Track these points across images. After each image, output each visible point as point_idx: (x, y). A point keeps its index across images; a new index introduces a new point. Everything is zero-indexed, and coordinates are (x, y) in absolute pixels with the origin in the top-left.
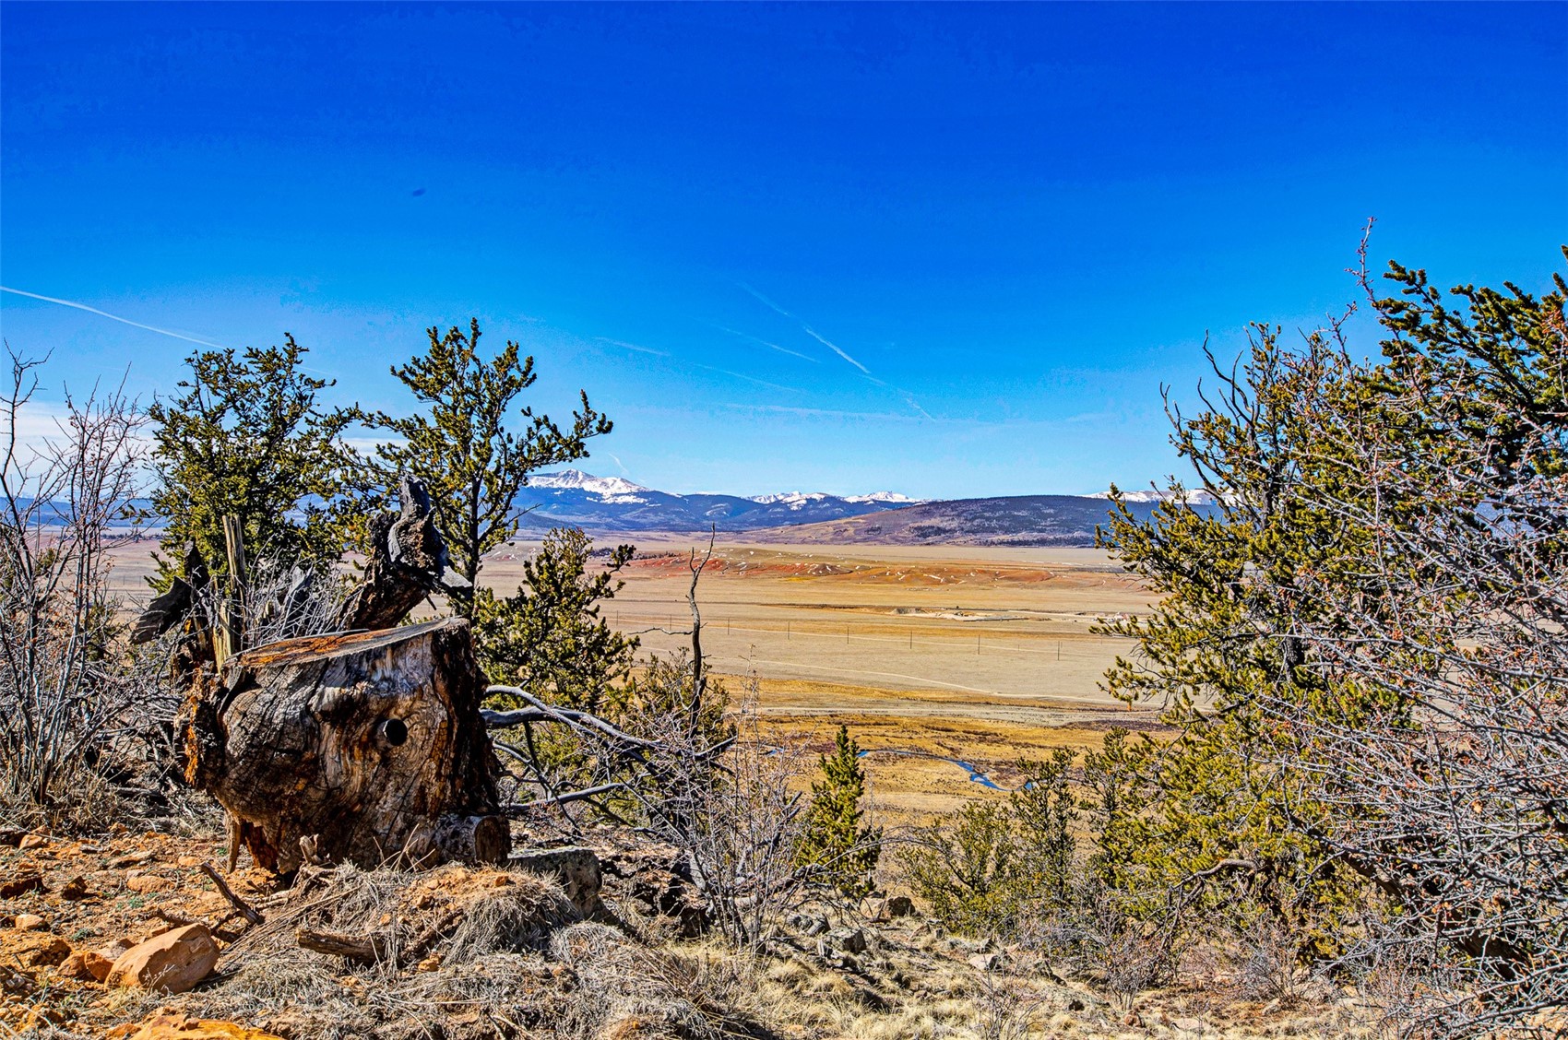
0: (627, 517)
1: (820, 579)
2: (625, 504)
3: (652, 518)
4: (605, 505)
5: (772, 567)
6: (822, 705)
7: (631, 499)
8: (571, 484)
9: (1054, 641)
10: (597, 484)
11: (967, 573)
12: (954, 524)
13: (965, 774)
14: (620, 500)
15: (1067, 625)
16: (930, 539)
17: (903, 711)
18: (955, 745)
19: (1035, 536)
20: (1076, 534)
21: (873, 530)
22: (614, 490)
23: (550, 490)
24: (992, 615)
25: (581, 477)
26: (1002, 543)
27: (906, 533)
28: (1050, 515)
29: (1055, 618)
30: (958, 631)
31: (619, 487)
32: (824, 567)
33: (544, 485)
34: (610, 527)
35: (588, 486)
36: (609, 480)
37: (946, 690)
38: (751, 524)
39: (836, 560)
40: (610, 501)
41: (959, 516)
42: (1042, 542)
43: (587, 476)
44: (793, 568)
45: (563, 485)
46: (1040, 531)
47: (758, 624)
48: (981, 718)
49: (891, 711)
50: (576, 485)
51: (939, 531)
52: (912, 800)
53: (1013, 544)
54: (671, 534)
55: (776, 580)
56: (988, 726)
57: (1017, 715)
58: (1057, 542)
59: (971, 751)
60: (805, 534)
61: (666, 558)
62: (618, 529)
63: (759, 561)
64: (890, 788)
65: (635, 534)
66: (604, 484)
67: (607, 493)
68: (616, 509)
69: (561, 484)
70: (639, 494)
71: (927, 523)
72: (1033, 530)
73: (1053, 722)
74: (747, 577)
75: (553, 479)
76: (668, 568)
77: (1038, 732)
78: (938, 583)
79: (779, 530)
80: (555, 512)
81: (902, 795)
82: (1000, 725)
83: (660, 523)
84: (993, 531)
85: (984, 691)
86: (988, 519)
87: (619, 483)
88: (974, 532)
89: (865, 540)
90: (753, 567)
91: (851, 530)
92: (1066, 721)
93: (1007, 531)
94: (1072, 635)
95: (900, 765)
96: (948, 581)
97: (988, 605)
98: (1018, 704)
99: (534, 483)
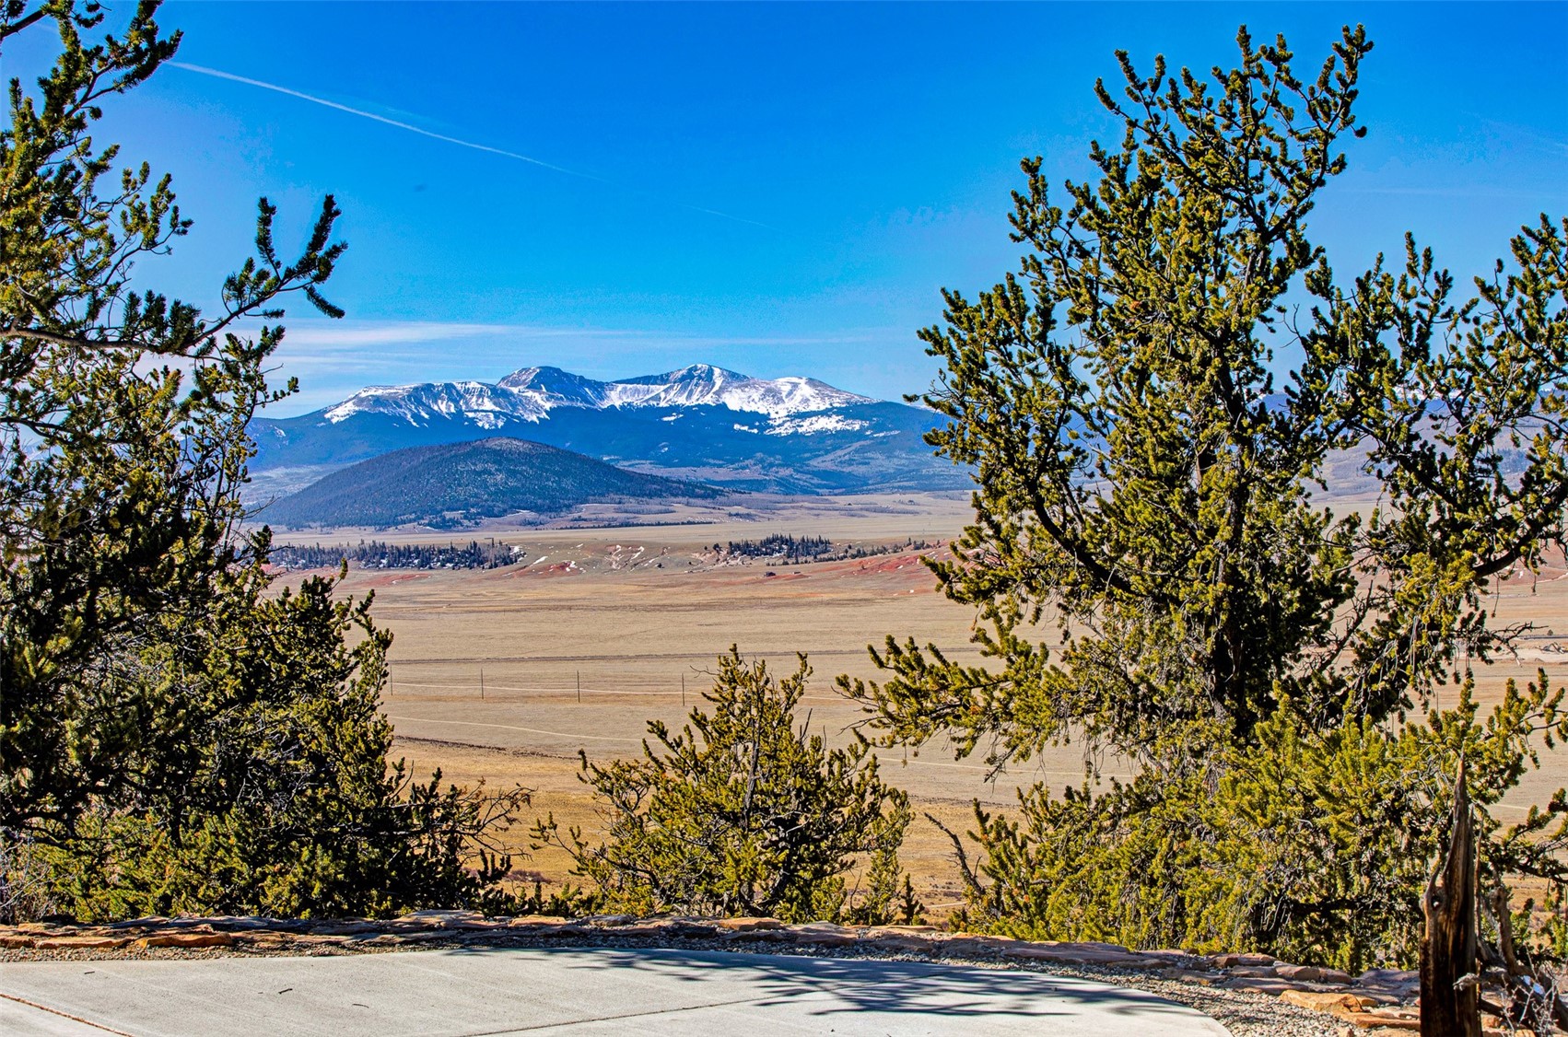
0: (824, 463)
2: (821, 435)
4: (777, 438)
7: (831, 424)
8: (700, 397)
10: (756, 396)
14: (807, 427)
22: (794, 405)
23: (652, 413)
25: (719, 382)
31: (806, 396)
33: (639, 401)
34: (788, 487)
35: (736, 401)
36: (783, 384)
40: (782, 431)
43: (734, 378)
45: (682, 400)
50: (709, 399)
54: (922, 497)
61: (909, 552)
62: (805, 491)
65: (842, 500)
66: (773, 394)
67: (778, 412)
68: (799, 448)
69: (676, 398)
70: (849, 412)
75: (658, 389)
80: (667, 463)
83: (899, 474)
87: (806, 390)
99: (616, 398)
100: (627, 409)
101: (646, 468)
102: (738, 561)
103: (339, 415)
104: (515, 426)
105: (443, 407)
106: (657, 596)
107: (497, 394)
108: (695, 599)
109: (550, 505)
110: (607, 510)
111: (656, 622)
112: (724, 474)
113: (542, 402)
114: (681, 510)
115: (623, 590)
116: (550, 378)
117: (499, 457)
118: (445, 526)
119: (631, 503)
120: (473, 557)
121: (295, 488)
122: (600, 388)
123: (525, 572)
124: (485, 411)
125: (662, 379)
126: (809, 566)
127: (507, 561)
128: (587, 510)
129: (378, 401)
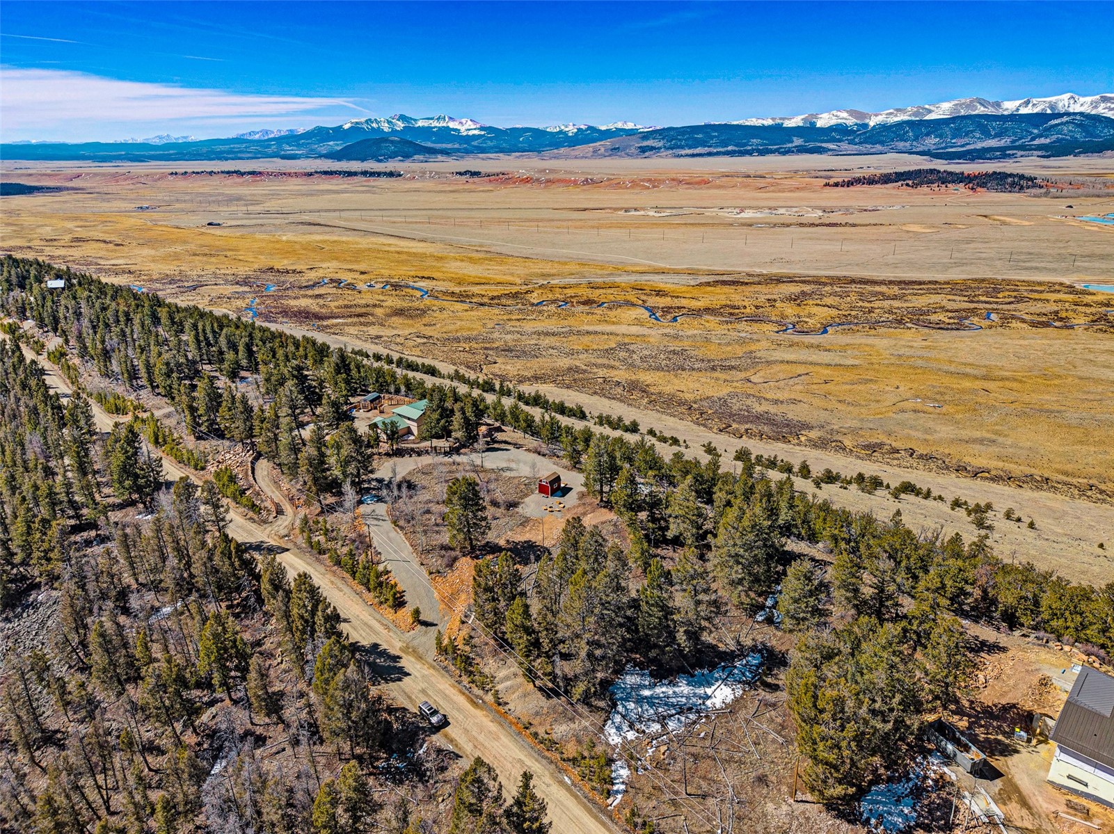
0: (475, 143)
1: (584, 187)
2: (474, 136)
3: (490, 143)
4: (463, 136)
5: (559, 181)
6: (585, 277)
7: (477, 132)
8: (442, 124)
9: (703, 229)
10: (457, 124)
11: (664, 181)
12: (661, 144)
13: (647, 314)
14: (471, 133)
15: (713, 218)
16: (647, 154)
17: (622, 279)
18: (644, 298)
19: (706, 150)
20: (730, 148)
21: (615, 149)
22: (466, 127)
23: (429, 128)
24: (674, 212)
25: (447, 120)
26: (687, 155)
27: (633, 150)
28: (715, 137)
29: (708, 213)
30: (654, 225)
31: (470, 124)
32: (587, 180)
33: (426, 125)
34: (466, 151)
35: (452, 125)
36: (464, 121)
37: (645, 265)
38: (546, 146)
39: (594, 174)
40: (464, 134)
41: (663, 139)
42: (710, 154)
43: (451, 118)
44: (570, 181)
45: (437, 125)
46: (709, 147)
47: (552, 223)
48: (659, 281)
49: (618, 279)
50: (445, 125)
51: (652, 148)
52: (622, 329)
53: (693, 155)
54: (501, 155)
55: (561, 189)
56: (662, 286)
57: (676, 279)
58: (718, 154)
59: (653, 301)
60: (577, 153)
61: (501, 176)
62: (471, 153)
63: (551, 177)
64: (614, 323)
65: (481, 156)
66: (461, 123)
67: (462, 129)
68: (468, 139)
69: (435, 124)
70: (482, 129)
71: (645, 143)
72: (705, 146)
73: (693, 283)
74: (545, 187)
75: (431, 122)
76: (502, 183)
77: (684, 289)
78: (648, 188)
79: (562, 150)
80: (433, 142)
81: (618, 327)
82: (668, 286)
83: (496, 147)
84: (682, 147)
85: (662, 265)
86: (680, 140)
87: (469, 122)
88: (672, 148)
89: (610, 156)
90: (548, 181)
91: (603, 150)
92: (699, 282)
93: (690, 148)
94: (713, 225)
95: (619, 310)
96: (654, 187)
97: (673, 203)
98: (677, 272)
99: (420, 124)
100: (423, 127)
101: (429, 144)
102: (458, 176)
103: (347, 126)
104: (394, 132)
105: (374, 125)
106: (440, 187)
107: (389, 122)
108: (450, 189)
109: (406, 156)
110: (421, 157)
111: (442, 197)
112: (449, 146)
113: (400, 125)
114: (440, 157)
115: (430, 185)
116: (402, 118)
117: (392, 142)
118: (380, 161)
119: (427, 155)
120: (391, 174)
121: (339, 148)
122: (415, 120)
123: (404, 178)
124: (386, 127)
125: (432, 119)
126: (476, 179)
127: (400, 175)
128: (416, 157)
129: (357, 123)
